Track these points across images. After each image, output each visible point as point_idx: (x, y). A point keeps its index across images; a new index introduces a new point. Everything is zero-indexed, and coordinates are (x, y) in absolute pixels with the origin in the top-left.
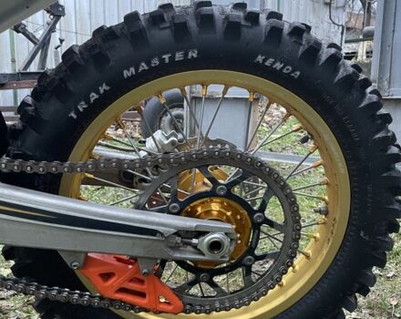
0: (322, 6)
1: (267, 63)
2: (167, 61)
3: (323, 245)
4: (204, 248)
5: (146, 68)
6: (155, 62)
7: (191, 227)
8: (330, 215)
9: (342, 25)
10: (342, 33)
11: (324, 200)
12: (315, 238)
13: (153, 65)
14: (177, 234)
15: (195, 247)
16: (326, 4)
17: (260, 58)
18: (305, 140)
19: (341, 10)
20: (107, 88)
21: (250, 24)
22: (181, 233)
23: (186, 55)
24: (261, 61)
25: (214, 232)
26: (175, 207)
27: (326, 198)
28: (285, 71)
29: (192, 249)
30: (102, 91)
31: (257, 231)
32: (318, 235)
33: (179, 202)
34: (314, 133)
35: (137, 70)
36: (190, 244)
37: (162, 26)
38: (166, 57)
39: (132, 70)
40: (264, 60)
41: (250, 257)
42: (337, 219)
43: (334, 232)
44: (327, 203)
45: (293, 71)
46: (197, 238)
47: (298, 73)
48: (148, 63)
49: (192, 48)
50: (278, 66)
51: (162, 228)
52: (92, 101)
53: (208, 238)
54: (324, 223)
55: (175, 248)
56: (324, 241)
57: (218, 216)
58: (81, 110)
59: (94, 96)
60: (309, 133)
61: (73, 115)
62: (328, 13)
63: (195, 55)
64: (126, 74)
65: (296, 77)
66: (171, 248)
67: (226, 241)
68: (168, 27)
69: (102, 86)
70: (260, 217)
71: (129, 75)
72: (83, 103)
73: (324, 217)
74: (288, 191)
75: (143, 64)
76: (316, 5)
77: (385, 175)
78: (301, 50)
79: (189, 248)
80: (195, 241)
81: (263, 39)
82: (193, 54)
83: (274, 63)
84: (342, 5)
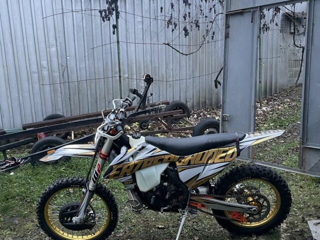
0: (289, 35)
4: (253, 211)
9: (303, 47)
14: (248, 208)
19: (302, 35)
25: (254, 208)
26: (247, 203)
34: (273, 187)
41: (260, 212)
43: (278, 206)
44: (276, 200)
56: (276, 208)
57: (254, 205)
66: (246, 211)
67: (257, 209)
70: (262, 205)
73: (276, 203)
74: (268, 200)
79: (249, 211)
80: (251, 209)
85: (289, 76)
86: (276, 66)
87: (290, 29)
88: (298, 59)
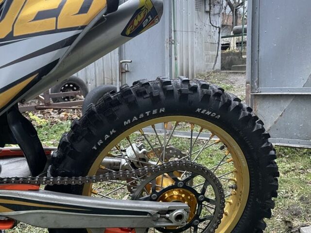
0: (204, 14)
1: (202, 112)
2: (148, 115)
3: (235, 207)
4: (173, 219)
5: (137, 119)
6: (142, 116)
7: (166, 208)
8: (238, 189)
9: (219, 27)
10: (219, 33)
11: (234, 180)
12: (230, 203)
13: (140, 118)
14: (158, 213)
15: (167, 219)
16: (207, 12)
17: (199, 110)
18: (222, 148)
19: (217, 16)
20: (114, 131)
21: (192, 93)
22: (160, 212)
23: (158, 111)
24: (199, 111)
25: (178, 210)
26: (155, 196)
27: (235, 179)
28: (212, 115)
29: (166, 220)
30: (111, 133)
31: (200, 206)
32: (231, 201)
33: (156, 193)
34: (227, 145)
35: (131, 121)
36: (165, 217)
37: (145, 97)
38: (148, 113)
39: (129, 121)
40: (201, 111)
41: (196, 220)
42: (243, 192)
43: (241, 199)
44: (236, 182)
45: (217, 115)
46: (168, 214)
47: (219, 116)
48: (138, 117)
49: (162, 107)
50: (208, 113)
51: (150, 210)
52: (106, 139)
53: (175, 213)
54: (235, 194)
55: (156, 220)
56: (235, 205)
57: (177, 198)
58: (99, 144)
59: (107, 136)
60: (224, 144)
61: (95, 148)
62: (209, 18)
63: (163, 111)
64: (125, 123)
65: (218, 118)
66: (154, 221)
67: (185, 213)
68: (149, 97)
69: (112, 131)
70: (202, 197)
71: (127, 123)
72: (101, 141)
73: (234, 190)
74: (218, 182)
75: (135, 117)
76: (200, 13)
77: (268, 166)
78: (220, 104)
79: (164, 219)
80: (167, 215)
81: (200, 100)
82: (162, 110)
83: (206, 112)
84: (218, 12)
85: (205, 60)
86: (192, 48)
87: (205, 8)
88: (214, 42)
